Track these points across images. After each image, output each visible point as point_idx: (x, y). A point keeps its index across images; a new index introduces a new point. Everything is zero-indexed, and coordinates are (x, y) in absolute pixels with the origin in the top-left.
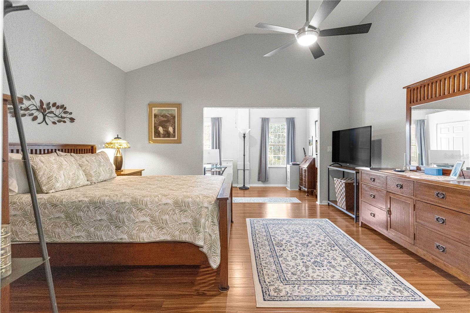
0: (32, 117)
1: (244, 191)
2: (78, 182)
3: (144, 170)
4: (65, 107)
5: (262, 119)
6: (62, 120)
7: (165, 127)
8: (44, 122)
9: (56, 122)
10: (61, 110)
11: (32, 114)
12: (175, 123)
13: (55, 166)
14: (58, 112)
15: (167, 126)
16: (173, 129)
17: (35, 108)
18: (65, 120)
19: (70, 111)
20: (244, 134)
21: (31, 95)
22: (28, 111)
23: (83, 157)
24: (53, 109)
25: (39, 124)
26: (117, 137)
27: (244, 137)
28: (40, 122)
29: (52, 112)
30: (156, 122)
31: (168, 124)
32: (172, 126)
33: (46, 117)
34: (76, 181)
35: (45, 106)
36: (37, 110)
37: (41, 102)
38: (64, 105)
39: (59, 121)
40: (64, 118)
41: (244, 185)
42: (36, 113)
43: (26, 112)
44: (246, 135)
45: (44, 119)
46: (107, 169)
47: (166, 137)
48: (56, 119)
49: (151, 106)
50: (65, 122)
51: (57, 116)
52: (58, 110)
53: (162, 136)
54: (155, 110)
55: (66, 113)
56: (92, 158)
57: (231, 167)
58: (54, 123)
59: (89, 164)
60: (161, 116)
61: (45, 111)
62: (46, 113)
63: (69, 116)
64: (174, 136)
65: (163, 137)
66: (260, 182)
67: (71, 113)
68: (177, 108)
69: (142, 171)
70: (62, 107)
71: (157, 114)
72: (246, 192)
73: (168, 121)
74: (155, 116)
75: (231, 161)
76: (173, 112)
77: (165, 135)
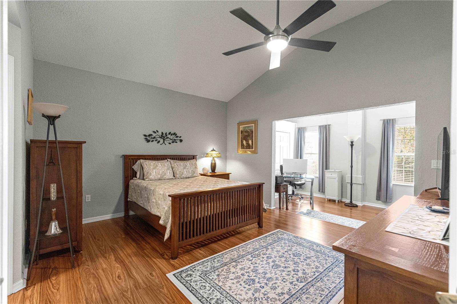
0: (157, 142)
1: (351, 209)
2: (165, 177)
3: (231, 173)
4: (176, 133)
5: (384, 121)
6: (174, 141)
7: (247, 141)
8: (164, 143)
9: (171, 143)
10: (174, 136)
11: (157, 140)
12: (253, 137)
13: (152, 167)
14: (171, 137)
15: (248, 139)
16: (252, 141)
17: (158, 136)
18: (177, 141)
19: (179, 136)
20: (352, 142)
21: (157, 130)
22: (155, 139)
23: (175, 162)
24: (169, 136)
25: (161, 144)
26: (212, 149)
27: (352, 145)
28: (162, 143)
29: (168, 138)
30: (242, 137)
31: (249, 138)
32: (251, 140)
33: (165, 140)
34: (163, 176)
35: (164, 135)
36: (160, 137)
37: (162, 133)
38: (175, 133)
39: (173, 142)
40: (176, 140)
41: (351, 202)
42: (159, 139)
43: (154, 139)
44: (354, 143)
45: (164, 142)
46: (190, 171)
47: (248, 149)
48: (171, 141)
49: (239, 124)
50: (176, 142)
51: (171, 139)
52: (172, 136)
53: (245, 147)
54: (242, 128)
55: (177, 137)
56: (181, 164)
57: (336, 179)
58: (170, 143)
59: (178, 167)
60: (245, 132)
61: (164, 137)
62: (165, 138)
63: (179, 139)
64: (252, 148)
65: (246, 149)
66: (380, 202)
67: (180, 137)
68: (254, 124)
69: (230, 174)
70: (175, 134)
71: (242, 130)
72: (354, 210)
73: (248, 136)
74: (242, 132)
75: (336, 172)
76: (252, 128)
77: (247, 147)
